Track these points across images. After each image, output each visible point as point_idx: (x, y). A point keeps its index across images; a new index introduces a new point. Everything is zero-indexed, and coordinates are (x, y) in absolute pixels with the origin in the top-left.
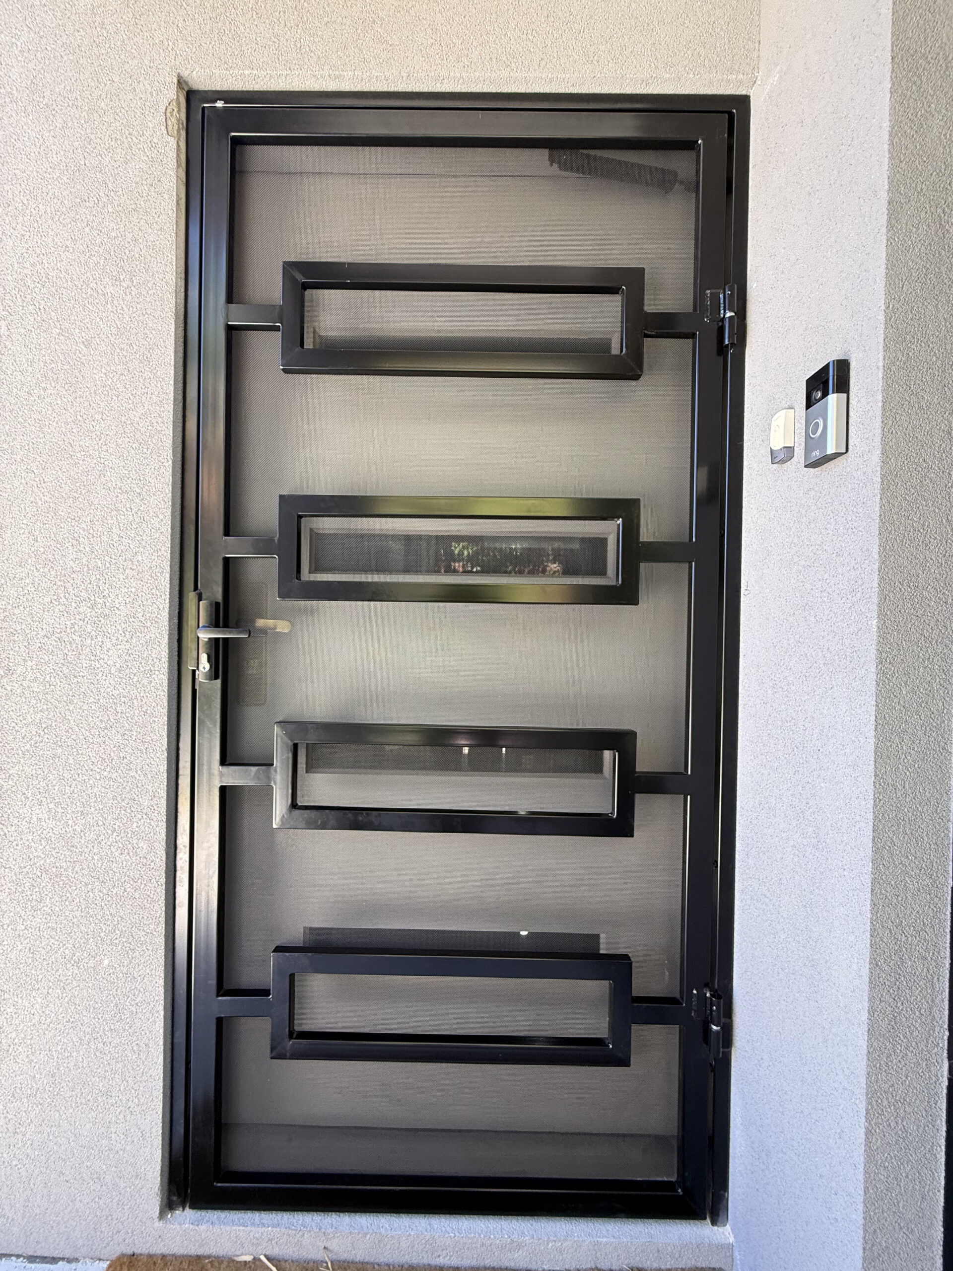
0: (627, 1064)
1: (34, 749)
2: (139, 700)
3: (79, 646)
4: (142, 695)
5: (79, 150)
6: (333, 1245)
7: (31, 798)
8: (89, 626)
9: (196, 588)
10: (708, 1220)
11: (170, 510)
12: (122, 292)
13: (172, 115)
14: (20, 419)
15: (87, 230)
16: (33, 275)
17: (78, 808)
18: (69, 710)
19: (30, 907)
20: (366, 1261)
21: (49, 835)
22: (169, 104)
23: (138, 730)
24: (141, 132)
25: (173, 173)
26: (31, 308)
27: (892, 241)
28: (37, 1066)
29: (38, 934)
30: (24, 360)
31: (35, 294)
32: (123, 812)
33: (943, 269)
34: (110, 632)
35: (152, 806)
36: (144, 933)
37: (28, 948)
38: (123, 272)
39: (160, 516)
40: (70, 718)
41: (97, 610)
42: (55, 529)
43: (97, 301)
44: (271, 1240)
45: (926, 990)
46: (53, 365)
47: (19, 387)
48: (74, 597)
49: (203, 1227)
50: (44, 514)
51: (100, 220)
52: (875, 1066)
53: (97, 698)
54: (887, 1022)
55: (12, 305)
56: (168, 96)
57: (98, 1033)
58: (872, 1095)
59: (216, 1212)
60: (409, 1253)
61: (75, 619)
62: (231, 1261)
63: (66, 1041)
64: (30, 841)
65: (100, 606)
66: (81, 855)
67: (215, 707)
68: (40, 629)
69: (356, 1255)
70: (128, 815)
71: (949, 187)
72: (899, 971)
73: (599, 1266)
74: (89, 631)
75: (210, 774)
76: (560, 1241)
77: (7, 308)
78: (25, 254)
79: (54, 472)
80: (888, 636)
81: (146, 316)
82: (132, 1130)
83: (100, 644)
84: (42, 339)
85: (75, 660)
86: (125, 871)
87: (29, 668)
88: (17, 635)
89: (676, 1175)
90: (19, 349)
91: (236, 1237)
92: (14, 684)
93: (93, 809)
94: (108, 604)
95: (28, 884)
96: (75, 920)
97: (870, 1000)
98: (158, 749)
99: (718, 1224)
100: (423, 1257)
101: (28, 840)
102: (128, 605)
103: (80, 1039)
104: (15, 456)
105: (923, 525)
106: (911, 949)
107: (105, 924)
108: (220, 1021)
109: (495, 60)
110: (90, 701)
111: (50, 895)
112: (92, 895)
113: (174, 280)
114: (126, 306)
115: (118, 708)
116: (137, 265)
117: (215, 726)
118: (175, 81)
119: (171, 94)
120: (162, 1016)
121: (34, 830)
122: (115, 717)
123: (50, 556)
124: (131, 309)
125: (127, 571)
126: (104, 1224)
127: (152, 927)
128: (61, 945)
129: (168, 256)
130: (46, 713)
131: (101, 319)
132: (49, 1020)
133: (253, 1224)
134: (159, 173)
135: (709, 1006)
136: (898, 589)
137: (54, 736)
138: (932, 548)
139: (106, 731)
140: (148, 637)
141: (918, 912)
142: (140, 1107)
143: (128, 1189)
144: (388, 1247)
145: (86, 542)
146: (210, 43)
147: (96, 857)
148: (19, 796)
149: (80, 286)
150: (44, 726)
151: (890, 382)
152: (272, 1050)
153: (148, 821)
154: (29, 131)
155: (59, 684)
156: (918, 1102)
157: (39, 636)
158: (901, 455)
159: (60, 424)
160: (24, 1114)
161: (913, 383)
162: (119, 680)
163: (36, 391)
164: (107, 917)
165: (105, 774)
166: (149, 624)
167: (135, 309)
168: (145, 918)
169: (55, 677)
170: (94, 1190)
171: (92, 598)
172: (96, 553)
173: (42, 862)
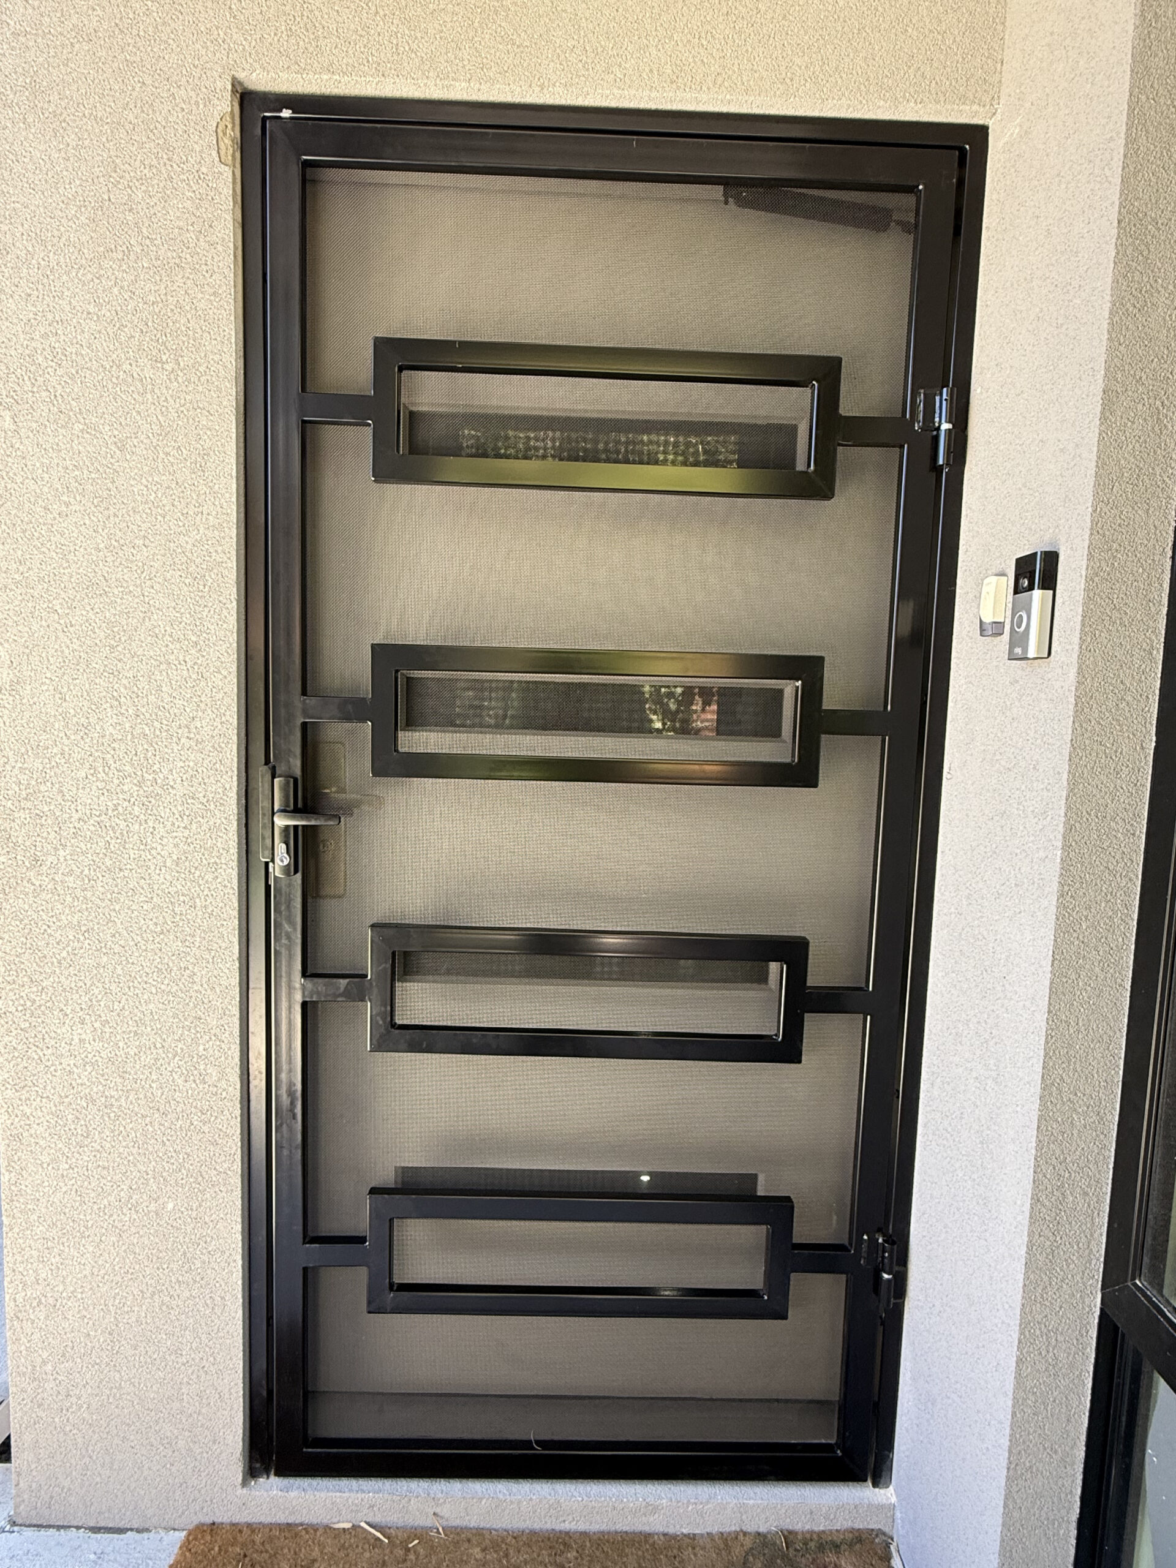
0: (785, 1318)
1: (72, 956)
2: (203, 900)
3: (125, 832)
4: (205, 893)
5: (101, 180)
6: (445, 1511)
7: (70, 1016)
8: (136, 808)
9: (267, 762)
10: (869, 1483)
11: (236, 664)
12: (165, 377)
13: (225, 134)
14: (36, 542)
15: (115, 290)
16: (44, 349)
17: (131, 1028)
18: (114, 910)
19: (74, 1143)
20: (481, 1526)
21: (95, 1059)
22: (221, 119)
23: (203, 935)
24: (184, 158)
25: (229, 217)
26: (44, 394)
27: (1104, 435)
28: (91, 1322)
29: (86, 1174)
30: (38, 465)
31: (48, 376)
32: (186, 1033)
33: (1158, 470)
34: (163, 815)
35: (223, 1026)
36: (215, 1172)
37: (74, 1190)
38: (166, 351)
39: (223, 672)
40: (116, 919)
41: (146, 789)
42: (87, 686)
43: (132, 388)
44: (373, 1507)
45: (1086, 1224)
46: (76, 473)
47: (32, 500)
48: (115, 772)
49: (293, 1494)
50: (73, 666)
51: (133, 278)
52: (1030, 1298)
53: (150, 896)
54: (1045, 1255)
55: (17, 388)
56: (219, 108)
57: (163, 1285)
58: (1025, 1325)
59: (306, 1479)
60: (530, 1518)
61: (118, 799)
62: (327, 1528)
63: (125, 1294)
64: (72, 1066)
65: (149, 783)
66: (136, 1083)
67: (295, 907)
68: (74, 811)
69: (469, 1521)
70: (193, 1036)
71: (1171, 377)
72: (1060, 1207)
73: (744, 1529)
74: (137, 814)
75: (290, 988)
76: (701, 1503)
77: (12, 393)
78: (32, 321)
79: (84, 613)
80: (1071, 868)
81: (199, 410)
82: (208, 1392)
83: (151, 830)
84: (61, 437)
85: (119, 849)
86: (191, 1101)
87: (62, 859)
88: (44, 818)
89: (835, 1436)
90: (30, 449)
91: (333, 1503)
92: (44, 878)
93: (149, 1029)
94: (159, 781)
95: (70, 1117)
96: (131, 1158)
97: (1029, 1235)
98: (227, 958)
99: (881, 1486)
100: (546, 1522)
101: (69, 1065)
102: (185, 783)
103: (142, 1292)
104: (32, 591)
105: (1116, 752)
106: (1073, 1185)
107: (168, 1162)
108: (305, 1269)
109: (656, 73)
110: (141, 899)
111: (99, 1129)
112: (151, 1129)
113: (234, 363)
114: (172, 396)
115: (176, 909)
116: (184, 342)
117: (295, 929)
118: (229, 87)
119: (225, 105)
120: (240, 1267)
121: (77, 1053)
122: (173, 920)
123: (83, 719)
124: (178, 400)
125: (183, 740)
126: (178, 1493)
127: (225, 1166)
128: (115, 1186)
129: (224, 331)
130: (86, 913)
131: (139, 413)
132: (102, 1272)
133: (351, 1491)
134: (210, 216)
135: (880, 1252)
136: (1085, 819)
137: (97, 942)
138: (1123, 776)
139: (162, 936)
140: (211, 823)
141: (1083, 1149)
142: (216, 1366)
143: (205, 1454)
144: (507, 1511)
145: (129, 703)
146: (275, 34)
147: (154, 1085)
148: (55, 1013)
149: (108, 367)
150: (84, 929)
151: (1091, 595)
152: (369, 1303)
153: (218, 1043)
154: (31, 149)
155: (101, 878)
156: (1070, 1331)
157: (73, 820)
158: (1098, 675)
159: (89, 550)
160: (78, 1375)
161: (1116, 596)
162: (177, 875)
163: (55, 507)
164: (170, 1154)
165: (163, 987)
166: (212, 807)
167: (183, 401)
168: (217, 1155)
169: (95, 870)
170: (165, 1456)
171: (139, 773)
172: (142, 717)
173: (88, 1091)
